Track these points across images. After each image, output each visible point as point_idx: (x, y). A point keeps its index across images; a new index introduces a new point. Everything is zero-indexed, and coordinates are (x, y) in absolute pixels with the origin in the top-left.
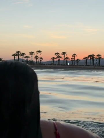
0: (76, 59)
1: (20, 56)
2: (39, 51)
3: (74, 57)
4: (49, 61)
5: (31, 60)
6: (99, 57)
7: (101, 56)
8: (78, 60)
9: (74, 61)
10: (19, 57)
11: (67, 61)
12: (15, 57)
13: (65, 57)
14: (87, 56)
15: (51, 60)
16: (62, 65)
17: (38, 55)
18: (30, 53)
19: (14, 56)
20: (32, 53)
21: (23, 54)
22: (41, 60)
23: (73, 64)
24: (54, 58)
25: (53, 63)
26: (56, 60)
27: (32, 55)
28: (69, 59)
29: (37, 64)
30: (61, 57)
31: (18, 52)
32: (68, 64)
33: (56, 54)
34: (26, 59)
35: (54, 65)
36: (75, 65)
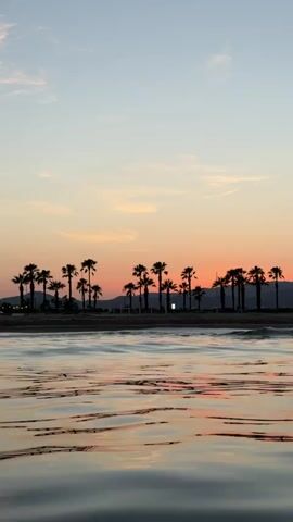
0: (193, 288)
1: (36, 283)
2: (89, 263)
3: (186, 281)
5: (68, 297)
6: (257, 276)
7: (262, 273)
8: (198, 289)
9: (188, 296)
10: (32, 287)
11: (168, 294)
12: (21, 289)
13: (163, 282)
14: (223, 275)
15: (124, 294)
16: (154, 311)
19: (18, 285)
20: (70, 269)
21: (46, 273)
22: (95, 296)
23: (187, 306)
24: (130, 286)
25: (128, 303)
26: (137, 293)
27: (70, 277)
28: (173, 288)
29: (85, 311)
30: (151, 282)
31: (31, 267)
32: (173, 306)
33: (136, 269)
34: (52, 293)
35: (132, 311)
36: (191, 311)
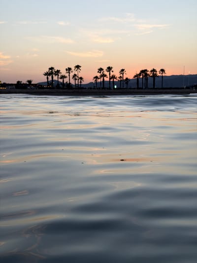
0: (124, 78)
1: (54, 76)
2: (78, 67)
3: (122, 75)
4: (91, 83)
5: (68, 82)
6: (153, 73)
7: (156, 71)
8: (127, 79)
9: (122, 82)
10: (52, 78)
11: (113, 81)
12: (48, 78)
13: (111, 76)
14: (138, 73)
15: (94, 81)
16: (107, 89)
17: (76, 73)
18: (67, 69)
19: (46, 76)
20: (69, 69)
21: (58, 71)
22: (81, 82)
23: (122, 87)
24: (96, 77)
25: (95, 85)
26: (99, 80)
27: (69, 73)
28: (115, 78)
29: (76, 88)
30: (105, 76)
31: (52, 69)
32: (116, 87)
33: (99, 70)
35: (97, 89)
